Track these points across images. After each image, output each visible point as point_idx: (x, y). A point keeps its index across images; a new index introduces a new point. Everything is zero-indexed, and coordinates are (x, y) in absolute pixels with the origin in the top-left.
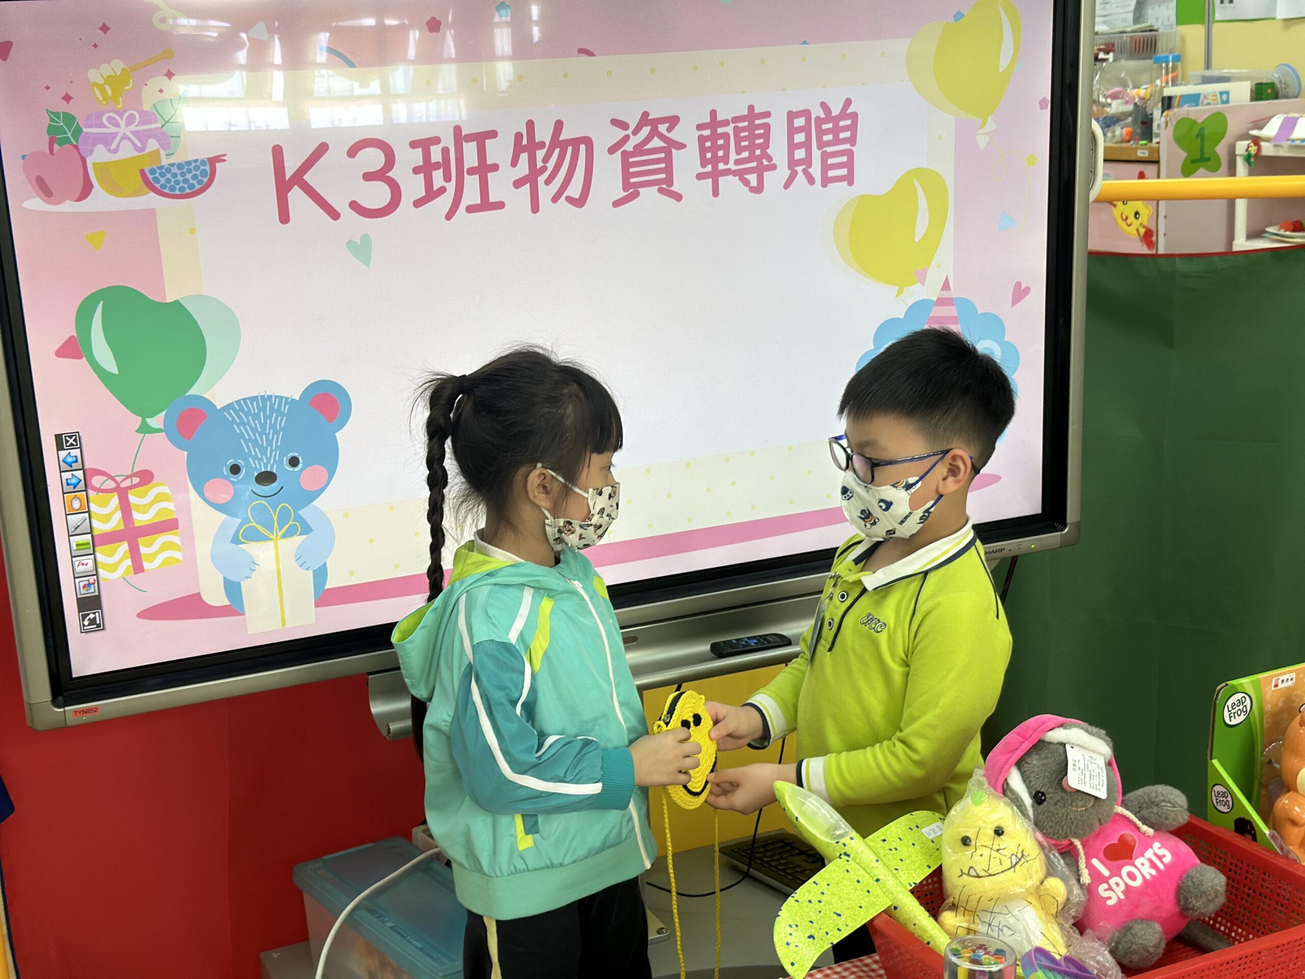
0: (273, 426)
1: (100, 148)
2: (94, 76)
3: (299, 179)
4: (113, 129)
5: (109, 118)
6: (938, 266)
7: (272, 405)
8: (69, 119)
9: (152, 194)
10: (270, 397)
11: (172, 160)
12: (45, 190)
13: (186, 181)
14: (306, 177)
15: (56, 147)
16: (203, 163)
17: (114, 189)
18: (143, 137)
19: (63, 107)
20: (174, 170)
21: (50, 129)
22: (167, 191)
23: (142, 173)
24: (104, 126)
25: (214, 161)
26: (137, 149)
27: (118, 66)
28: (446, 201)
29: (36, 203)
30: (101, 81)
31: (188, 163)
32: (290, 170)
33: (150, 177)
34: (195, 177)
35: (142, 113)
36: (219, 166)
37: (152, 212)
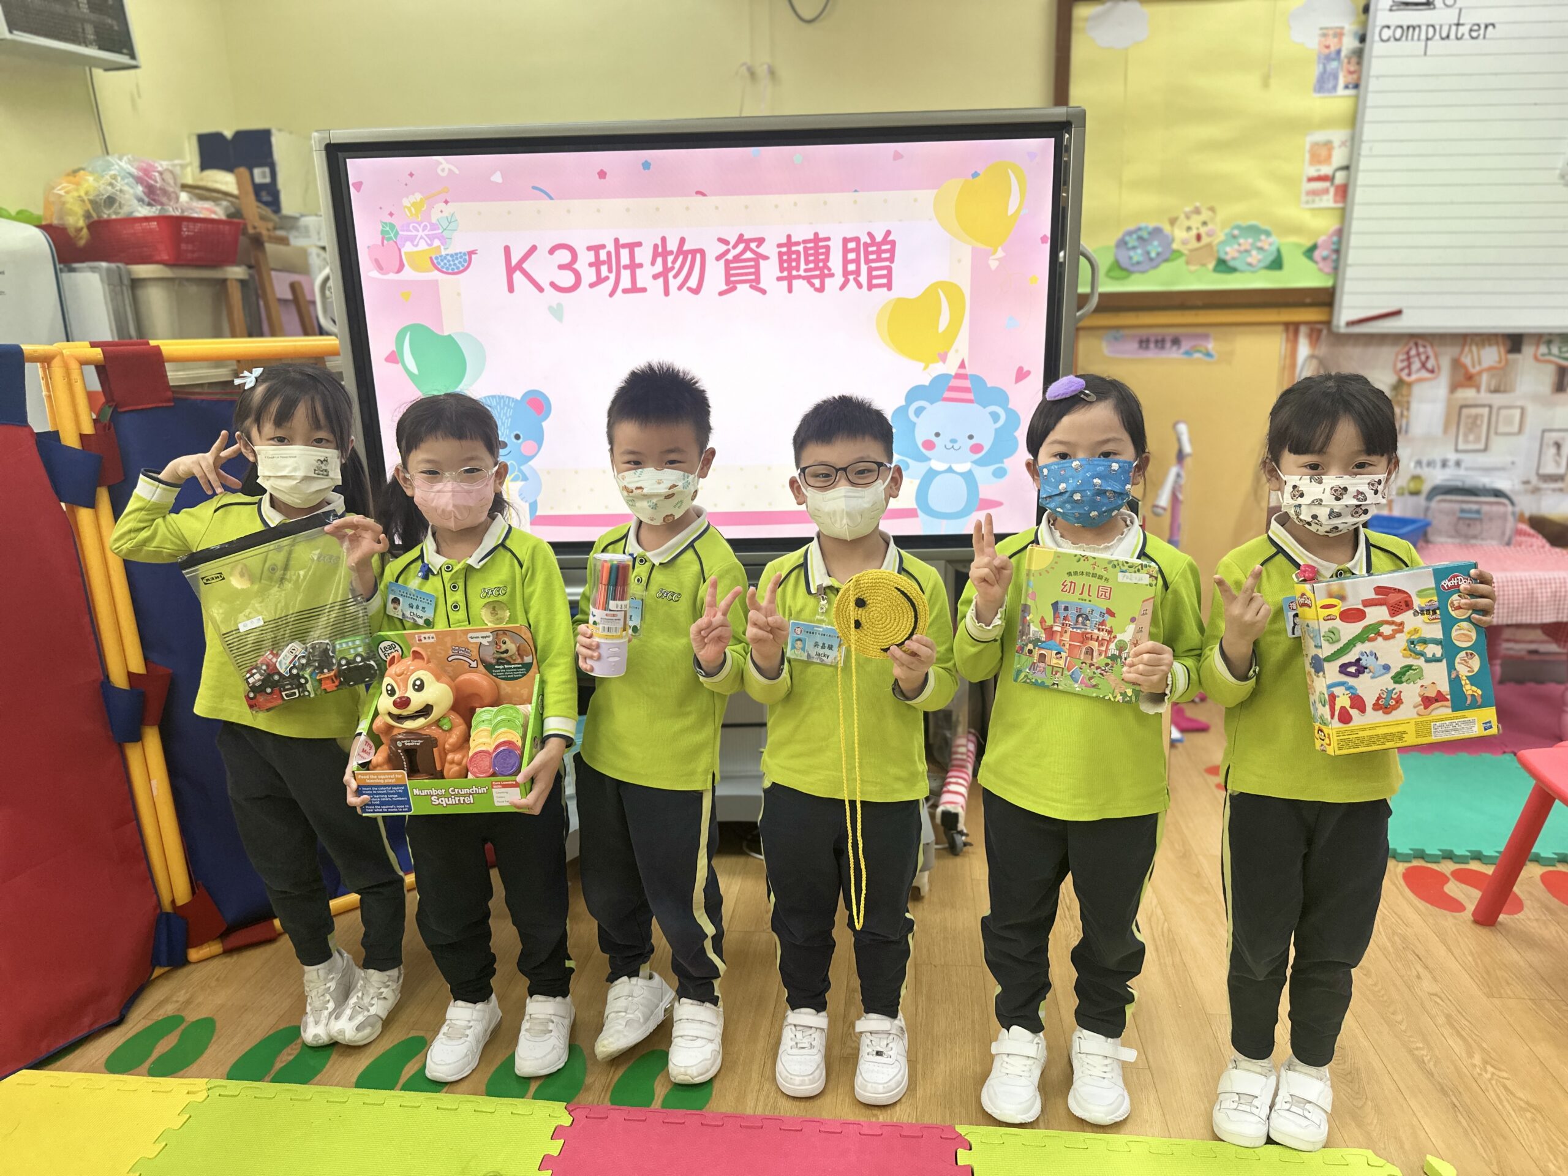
0: (505, 414)
1: (408, 244)
2: (406, 202)
3: (519, 266)
4: (415, 233)
5: (413, 227)
6: (957, 351)
7: (504, 402)
8: (392, 226)
9: (436, 272)
10: (503, 397)
11: (447, 252)
12: (380, 268)
13: (455, 264)
14: (525, 266)
15: (385, 242)
16: (465, 254)
17: (416, 267)
18: (432, 238)
19: (388, 219)
20: (449, 258)
21: (382, 232)
22: (444, 270)
23: (431, 258)
24: (410, 231)
25: (471, 253)
26: (428, 245)
27: (418, 197)
28: (608, 286)
29: (375, 274)
30: (409, 205)
31: (456, 254)
32: (514, 262)
33: (435, 261)
34: (460, 262)
35: (432, 225)
36: (473, 256)
37: (436, 282)
